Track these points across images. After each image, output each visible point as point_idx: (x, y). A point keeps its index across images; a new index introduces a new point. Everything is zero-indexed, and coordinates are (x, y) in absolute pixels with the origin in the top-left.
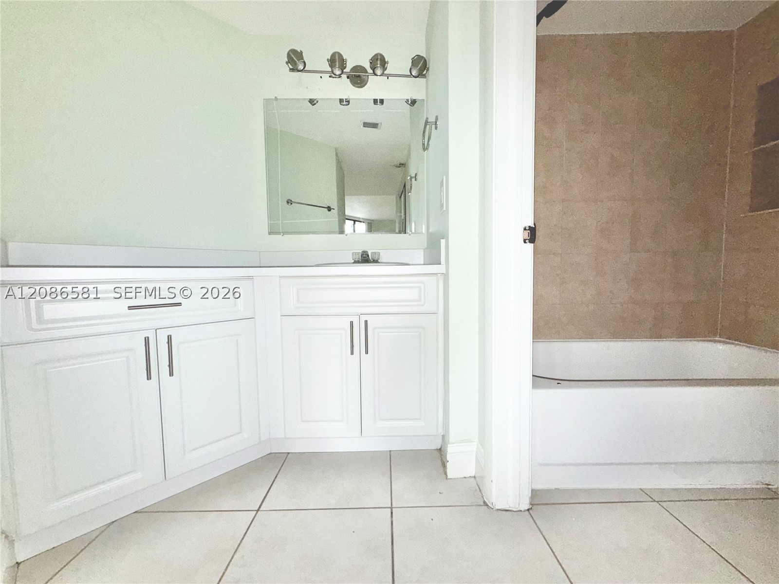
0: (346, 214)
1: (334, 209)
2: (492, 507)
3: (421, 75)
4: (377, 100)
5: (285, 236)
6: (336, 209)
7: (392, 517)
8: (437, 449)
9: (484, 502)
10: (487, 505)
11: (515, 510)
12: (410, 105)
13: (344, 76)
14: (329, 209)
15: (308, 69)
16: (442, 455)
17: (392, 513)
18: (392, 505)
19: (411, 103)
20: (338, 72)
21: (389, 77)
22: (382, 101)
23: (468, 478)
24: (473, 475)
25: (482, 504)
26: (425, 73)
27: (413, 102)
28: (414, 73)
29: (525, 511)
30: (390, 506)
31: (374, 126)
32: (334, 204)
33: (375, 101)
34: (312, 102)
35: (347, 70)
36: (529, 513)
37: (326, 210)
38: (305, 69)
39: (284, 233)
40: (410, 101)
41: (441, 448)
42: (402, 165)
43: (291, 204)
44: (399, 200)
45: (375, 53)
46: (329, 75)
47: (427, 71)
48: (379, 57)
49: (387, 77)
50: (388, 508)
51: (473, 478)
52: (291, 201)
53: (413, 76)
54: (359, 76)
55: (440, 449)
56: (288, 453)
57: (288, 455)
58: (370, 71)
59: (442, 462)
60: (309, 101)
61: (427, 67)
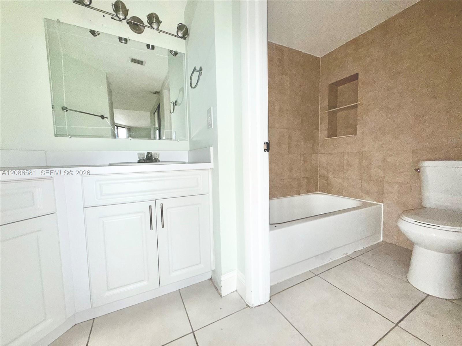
0: (115, 122)
1: (107, 118)
2: (252, 307)
3: (183, 37)
4: (149, 45)
5: (72, 138)
6: (109, 118)
7: (195, 339)
8: (209, 279)
9: (247, 305)
10: (249, 306)
11: (263, 304)
12: (173, 55)
13: (125, 22)
14: (103, 117)
15: (92, 6)
16: (213, 282)
17: (194, 336)
18: (192, 330)
19: (174, 53)
20: (121, 16)
21: (160, 32)
22: (153, 47)
23: (233, 292)
24: (235, 290)
25: (246, 307)
26: (186, 36)
27: (176, 53)
28: (180, 34)
29: (268, 302)
30: (192, 331)
31: (141, 63)
32: (107, 114)
33: (148, 46)
34: (93, 32)
35: (128, 17)
36: (270, 302)
37: (100, 118)
38: (91, 6)
39: (72, 136)
40: (173, 52)
41: (211, 277)
42: (157, 93)
43: (67, 111)
44: (153, 116)
45: (152, 12)
46: (112, 16)
47: (188, 35)
48: (154, 16)
49: (158, 32)
50: (190, 333)
51: (236, 292)
52: (66, 108)
53: (179, 36)
54: (137, 25)
55: (211, 279)
56: (94, 319)
57: (94, 321)
58: (146, 23)
59: (215, 287)
60: (90, 31)
61: (188, 33)
